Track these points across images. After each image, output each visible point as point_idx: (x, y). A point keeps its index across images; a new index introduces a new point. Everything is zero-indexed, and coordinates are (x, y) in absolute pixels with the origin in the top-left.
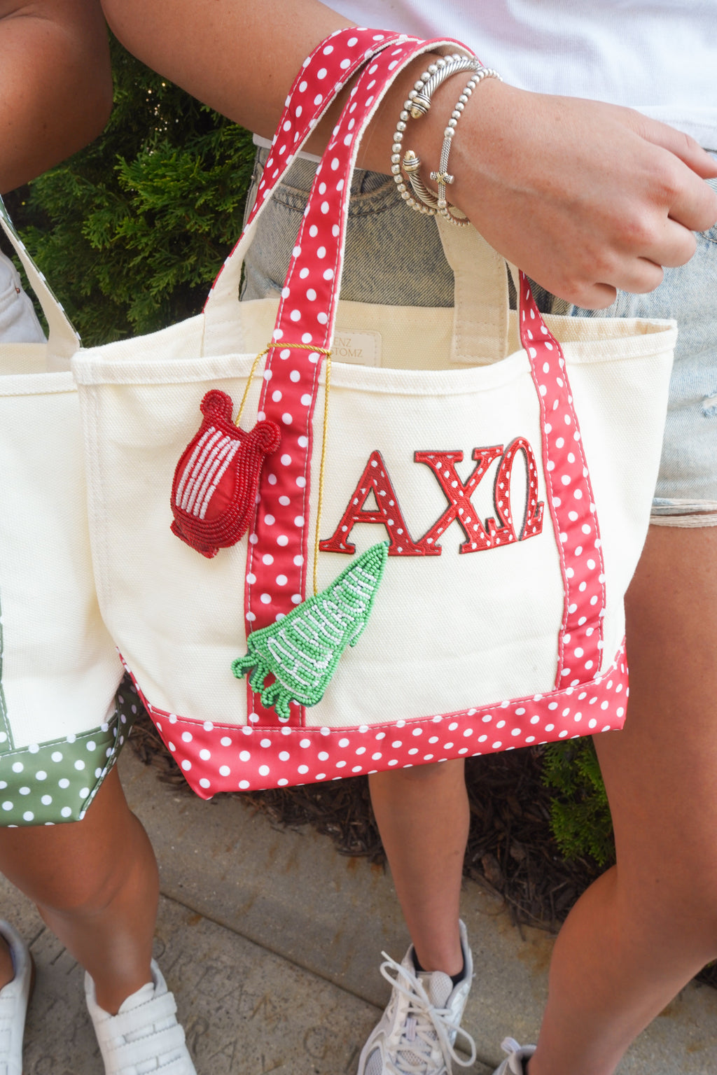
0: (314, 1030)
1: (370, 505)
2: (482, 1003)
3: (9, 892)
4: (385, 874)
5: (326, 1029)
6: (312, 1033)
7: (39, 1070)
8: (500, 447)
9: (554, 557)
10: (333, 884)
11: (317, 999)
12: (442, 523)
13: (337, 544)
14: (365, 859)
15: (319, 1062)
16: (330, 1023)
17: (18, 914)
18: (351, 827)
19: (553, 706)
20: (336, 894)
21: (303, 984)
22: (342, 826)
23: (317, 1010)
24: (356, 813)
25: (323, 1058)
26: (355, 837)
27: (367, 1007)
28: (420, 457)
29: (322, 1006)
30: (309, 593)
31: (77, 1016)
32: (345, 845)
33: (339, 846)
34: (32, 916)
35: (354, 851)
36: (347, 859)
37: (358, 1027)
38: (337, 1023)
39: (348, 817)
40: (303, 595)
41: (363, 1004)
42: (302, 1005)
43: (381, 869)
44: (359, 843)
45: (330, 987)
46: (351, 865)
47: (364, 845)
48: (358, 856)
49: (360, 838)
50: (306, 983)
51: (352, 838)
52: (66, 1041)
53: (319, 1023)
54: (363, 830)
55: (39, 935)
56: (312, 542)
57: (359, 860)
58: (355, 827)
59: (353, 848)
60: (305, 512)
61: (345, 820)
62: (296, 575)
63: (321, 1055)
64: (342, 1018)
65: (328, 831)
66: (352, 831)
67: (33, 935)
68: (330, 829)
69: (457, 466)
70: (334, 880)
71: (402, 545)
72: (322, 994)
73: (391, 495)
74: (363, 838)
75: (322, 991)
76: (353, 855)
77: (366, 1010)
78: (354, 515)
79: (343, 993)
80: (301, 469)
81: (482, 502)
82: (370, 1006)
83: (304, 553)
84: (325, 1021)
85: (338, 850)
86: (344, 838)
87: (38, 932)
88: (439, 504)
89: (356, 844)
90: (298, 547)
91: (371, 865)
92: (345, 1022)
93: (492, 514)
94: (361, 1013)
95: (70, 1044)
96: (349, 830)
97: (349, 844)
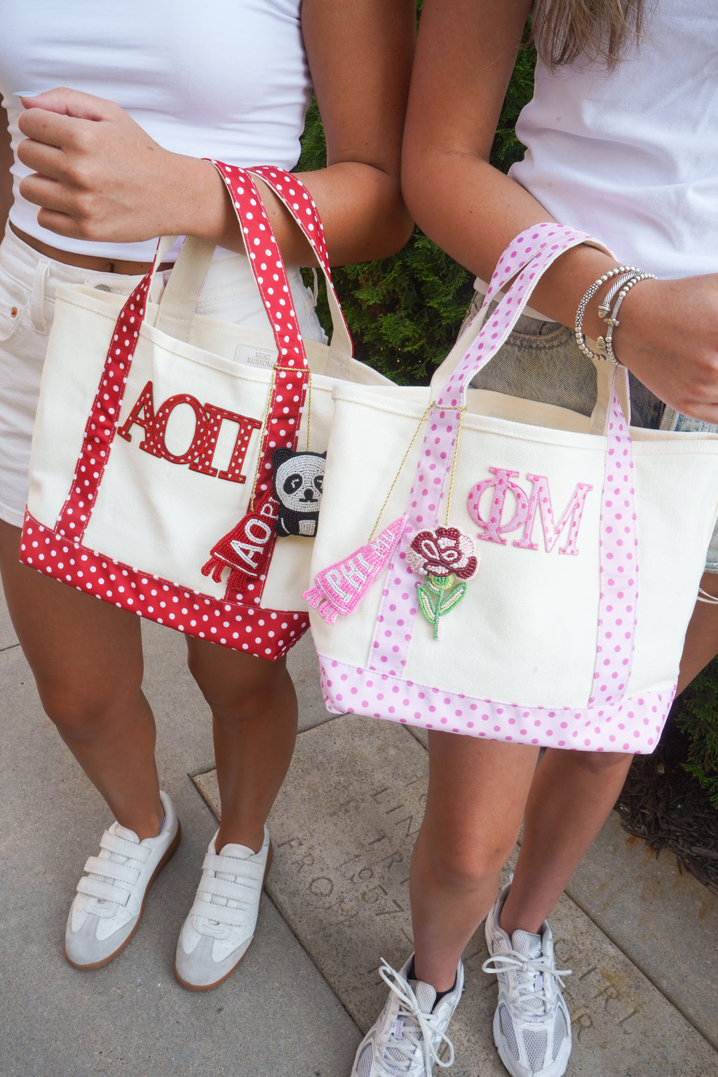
0: (564, 940)
2: (708, 985)
3: (369, 754)
4: (657, 858)
5: (574, 944)
6: (562, 942)
7: (361, 875)
10: (611, 848)
11: (573, 921)
14: (644, 841)
15: (561, 963)
16: (578, 941)
17: (372, 772)
18: (639, 813)
20: (612, 856)
21: (565, 906)
22: (632, 809)
23: (570, 927)
24: (648, 804)
25: (565, 962)
26: (641, 821)
27: (611, 944)
29: (575, 927)
31: (396, 853)
32: (631, 824)
33: (625, 824)
34: (381, 777)
35: (636, 831)
36: (628, 836)
37: (599, 954)
38: (583, 944)
39: (640, 805)
41: (608, 940)
42: (559, 920)
43: (655, 853)
44: (643, 827)
45: (586, 917)
46: (630, 841)
47: (646, 831)
48: (638, 837)
49: (643, 824)
50: (568, 907)
51: (638, 821)
52: (384, 866)
53: (569, 937)
54: (649, 818)
55: (383, 791)
57: (638, 839)
58: (643, 814)
59: (636, 829)
61: (636, 806)
63: (564, 959)
64: (589, 943)
65: (619, 808)
66: (640, 816)
67: (379, 790)
68: (622, 808)
70: (613, 846)
72: (578, 919)
74: (649, 826)
75: (578, 917)
76: (635, 835)
77: (609, 946)
79: (594, 926)
82: (613, 945)
84: (574, 938)
85: (622, 825)
86: (631, 819)
87: (383, 788)
89: (640, 827)
91: (647, 847)
92: (590, 946)
94: (604, 946)
95: (387, 869)
96: (637, 814)
97: (634, 825)
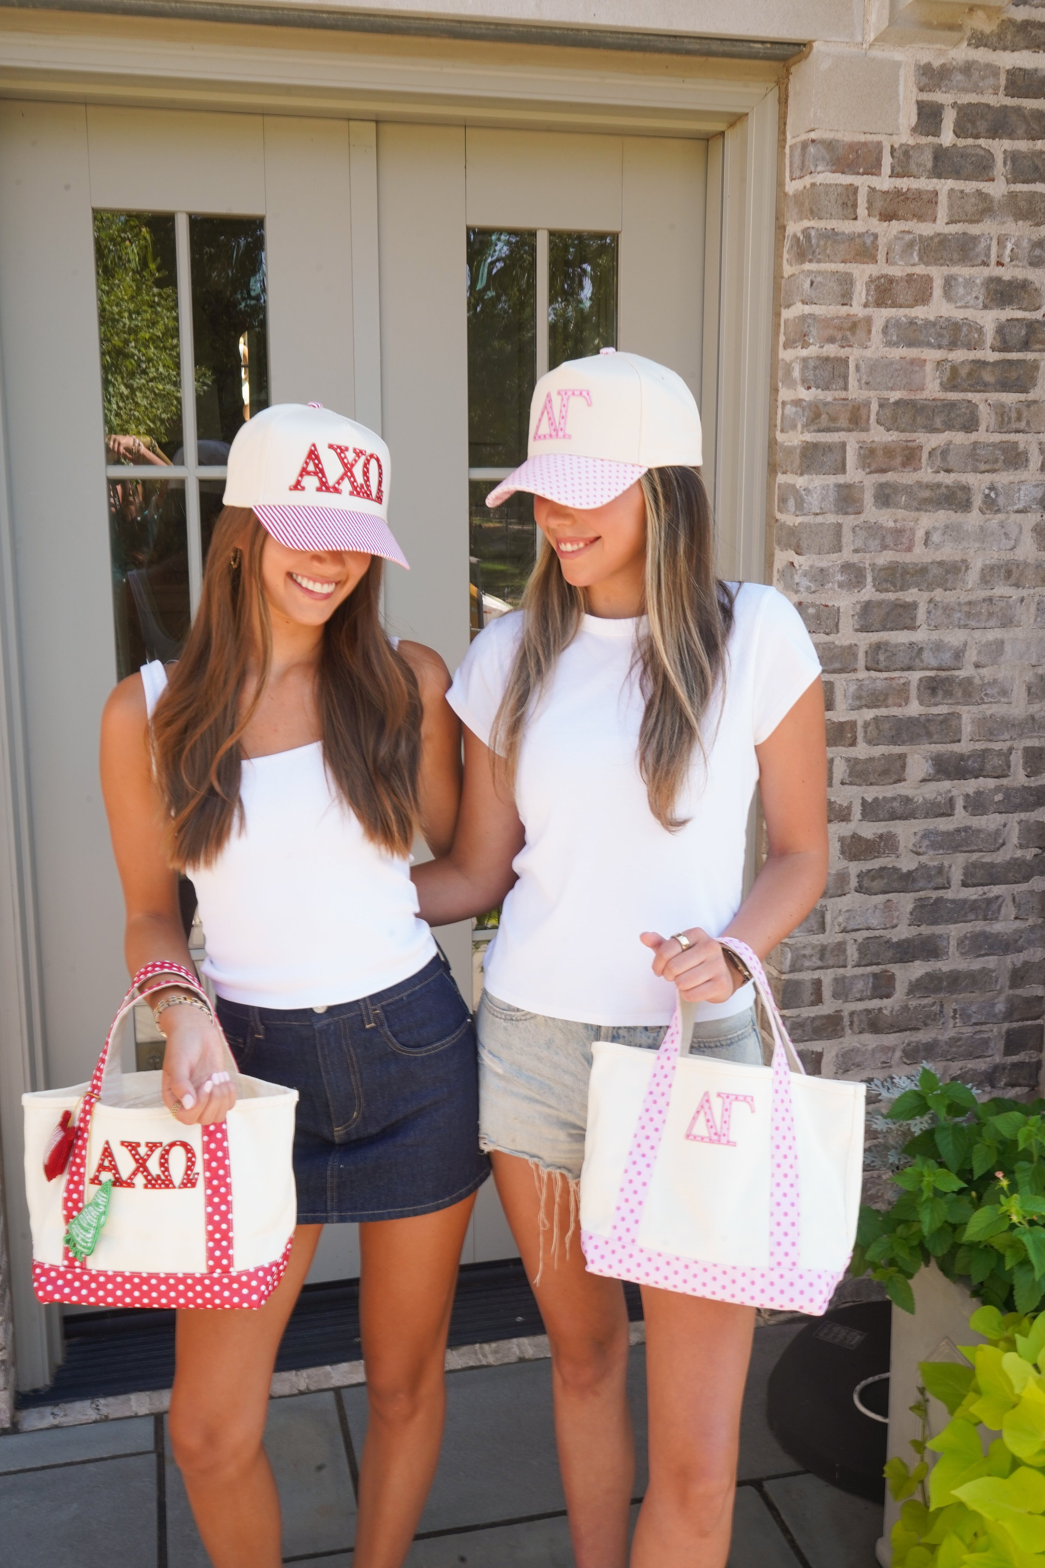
1: (106, 1163)
8: (161, 1144)
9: (202, 1201)
12: (134, 1174)
13: (95, 1180)
19: (207, 1282)
28: (123, 1143)
30: (86, 1203)
40: (83, 1202)
56: (87, 1180)
60: (84, 1166)
62: (81, 1193)
69: (139, 1149)
71: (118, 1182)
73: (113, 1160)
78: (101, 1168)
80: (83, 1147)
81: (153, 1166)
83: (83, 1185)
88: (133, 1165)
90: (81, 1182)
93: (160, 1173)
